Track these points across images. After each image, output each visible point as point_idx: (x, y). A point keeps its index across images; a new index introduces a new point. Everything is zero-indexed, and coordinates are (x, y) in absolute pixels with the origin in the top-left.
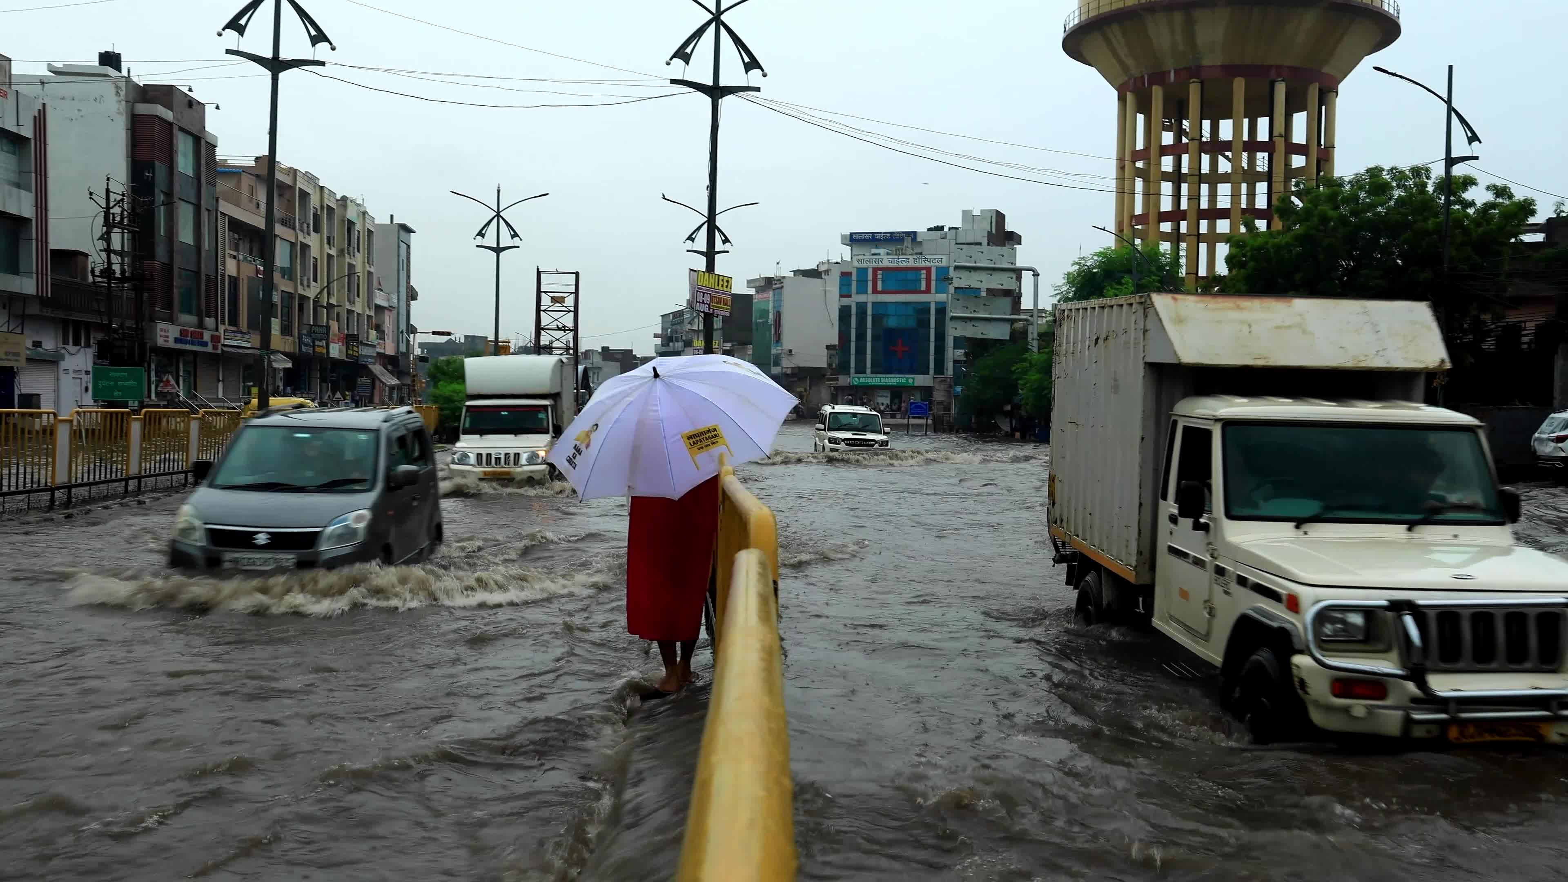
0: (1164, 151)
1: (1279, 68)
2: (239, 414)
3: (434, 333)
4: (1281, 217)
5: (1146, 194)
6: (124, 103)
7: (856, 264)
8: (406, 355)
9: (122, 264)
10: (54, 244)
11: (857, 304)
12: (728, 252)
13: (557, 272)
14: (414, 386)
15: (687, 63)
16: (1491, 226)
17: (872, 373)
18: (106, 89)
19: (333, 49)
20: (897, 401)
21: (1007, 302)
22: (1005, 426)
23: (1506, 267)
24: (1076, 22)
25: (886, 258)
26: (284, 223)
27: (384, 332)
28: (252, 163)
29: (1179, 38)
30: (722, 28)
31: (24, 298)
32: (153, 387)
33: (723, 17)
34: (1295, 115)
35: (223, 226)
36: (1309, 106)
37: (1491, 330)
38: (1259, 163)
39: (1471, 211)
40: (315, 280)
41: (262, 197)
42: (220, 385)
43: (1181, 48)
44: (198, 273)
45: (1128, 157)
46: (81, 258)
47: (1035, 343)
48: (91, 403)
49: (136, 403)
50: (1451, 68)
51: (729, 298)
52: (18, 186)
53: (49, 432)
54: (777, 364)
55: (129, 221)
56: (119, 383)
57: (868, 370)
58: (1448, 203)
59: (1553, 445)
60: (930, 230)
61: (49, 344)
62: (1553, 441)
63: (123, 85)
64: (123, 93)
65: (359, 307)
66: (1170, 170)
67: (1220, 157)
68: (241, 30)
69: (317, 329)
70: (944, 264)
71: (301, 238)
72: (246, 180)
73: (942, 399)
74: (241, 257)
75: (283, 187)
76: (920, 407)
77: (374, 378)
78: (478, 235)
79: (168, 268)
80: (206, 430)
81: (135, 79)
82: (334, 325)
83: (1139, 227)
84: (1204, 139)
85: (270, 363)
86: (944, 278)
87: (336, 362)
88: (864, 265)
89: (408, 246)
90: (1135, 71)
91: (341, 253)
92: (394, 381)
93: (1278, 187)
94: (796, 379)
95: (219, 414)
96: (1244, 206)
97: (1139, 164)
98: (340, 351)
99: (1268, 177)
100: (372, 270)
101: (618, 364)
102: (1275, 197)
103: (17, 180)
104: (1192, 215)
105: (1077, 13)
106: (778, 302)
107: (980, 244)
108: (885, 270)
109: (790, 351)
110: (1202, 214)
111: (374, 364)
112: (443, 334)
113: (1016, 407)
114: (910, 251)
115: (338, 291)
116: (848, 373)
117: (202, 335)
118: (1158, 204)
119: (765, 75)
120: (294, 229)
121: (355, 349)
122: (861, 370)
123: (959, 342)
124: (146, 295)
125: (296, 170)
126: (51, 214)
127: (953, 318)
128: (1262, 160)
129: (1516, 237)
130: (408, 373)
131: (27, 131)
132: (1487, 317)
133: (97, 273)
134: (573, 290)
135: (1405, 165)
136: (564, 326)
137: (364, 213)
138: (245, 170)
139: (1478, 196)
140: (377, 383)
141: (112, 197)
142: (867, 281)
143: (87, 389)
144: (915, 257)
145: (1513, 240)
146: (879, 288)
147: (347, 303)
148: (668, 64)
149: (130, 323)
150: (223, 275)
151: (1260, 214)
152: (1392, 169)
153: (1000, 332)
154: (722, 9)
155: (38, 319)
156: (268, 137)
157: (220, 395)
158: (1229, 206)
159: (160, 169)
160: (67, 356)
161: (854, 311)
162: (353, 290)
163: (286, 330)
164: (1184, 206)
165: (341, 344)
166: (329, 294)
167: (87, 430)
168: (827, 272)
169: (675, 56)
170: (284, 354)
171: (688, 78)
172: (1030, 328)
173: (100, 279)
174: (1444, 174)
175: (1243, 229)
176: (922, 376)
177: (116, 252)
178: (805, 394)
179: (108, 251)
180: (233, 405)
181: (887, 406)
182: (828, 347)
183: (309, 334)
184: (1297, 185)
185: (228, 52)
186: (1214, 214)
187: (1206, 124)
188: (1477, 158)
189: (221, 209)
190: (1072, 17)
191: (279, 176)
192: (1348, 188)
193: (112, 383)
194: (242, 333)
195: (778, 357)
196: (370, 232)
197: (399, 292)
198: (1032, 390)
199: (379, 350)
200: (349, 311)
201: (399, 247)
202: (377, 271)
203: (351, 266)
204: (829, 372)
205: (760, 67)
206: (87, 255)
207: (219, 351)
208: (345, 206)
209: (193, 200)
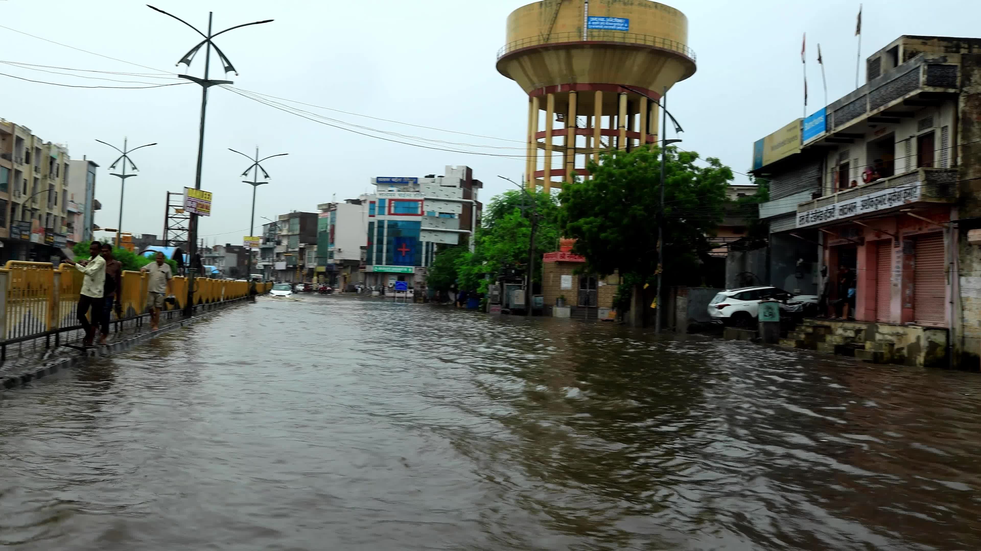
0: (557, 133)
1: (623, 86)
7: (379, 196)
11: (379, 221)
13: (177, 194)
15: (188, 65)
16: (708, 183)
17: (386, 264)
20: (400, 282)
21: (457, 221)
24: (504, 53)
25: (397, 193)
26: (4, 157)
27: (73, 228)
29: (563, 66)
30: (211, 45)
33: (212, 40)
34: (634, 115)
36: (642, 110)
39: (696, 173)
40: (25, 193)
43: (565, 72)
45: (534, 136)
47: (472, 247)
54: (331, 257)
57: (384, 262)
59: (717, 310)
60: (426, 177)
62: (716, 308)
65: (56, 211)
69: (23, 224)
71: (16, 166)
73: (419, 281)
75: (6, 135)
82: (36, 223)
83: (538, 178)
87: (37, 246)
88: (384, 197)
89: (94, 175)
90: (538, 85)
91: (45, 177)
94: (343, 267)
97: (540, 140)
98: (40, 239)
101: (235, 255)
104: (569, 173)
105: (504, 49)
106: (333, 220)
107: (455, 187)
108: (396, 200)
109: (340, 249)
111: (65, 248)
114: (412, 190)
115: (41, 201)
116: (371, 264)
118: (550, 165)
119: (237, 75)
120: (10, 160)
121: (51, 238)
122: (379, 262)
123: (427, 245)
125: (15, 125)
127: (424, 230)
136: (183, 228)
137: (63, 153)
139: (701, 164)
142: (385, 207)
144: (415, 193)
146: (392, 212)
147: (47, 209)
148: (177, 66)
153: (453, 240)
154: (212, 35)
161: (376, 225)
162: (51, 200)
163: (2, 224)
165: (40, 234)
166: (33, 202)
168: (364, 201)
169: (181, 61)
171: (189, 74)
172: (470, 238)
176: (415, 267)
178: (347, 276)
181: (394, 285)
182: (361, 248)
183: (18, 227)
188: (680, 141)
190: (501, 50)
191: (2, 127)
195: (332, 253)
196: (66, 165)
197: (86, 203)
198: (464, 276)
199: (68, 239)
200: (48, 214)
201: (87, 175)
202: (70, 189)
203: (51, 186)
204: (361, 263)
205: (234, 70)
208: (49, 148)
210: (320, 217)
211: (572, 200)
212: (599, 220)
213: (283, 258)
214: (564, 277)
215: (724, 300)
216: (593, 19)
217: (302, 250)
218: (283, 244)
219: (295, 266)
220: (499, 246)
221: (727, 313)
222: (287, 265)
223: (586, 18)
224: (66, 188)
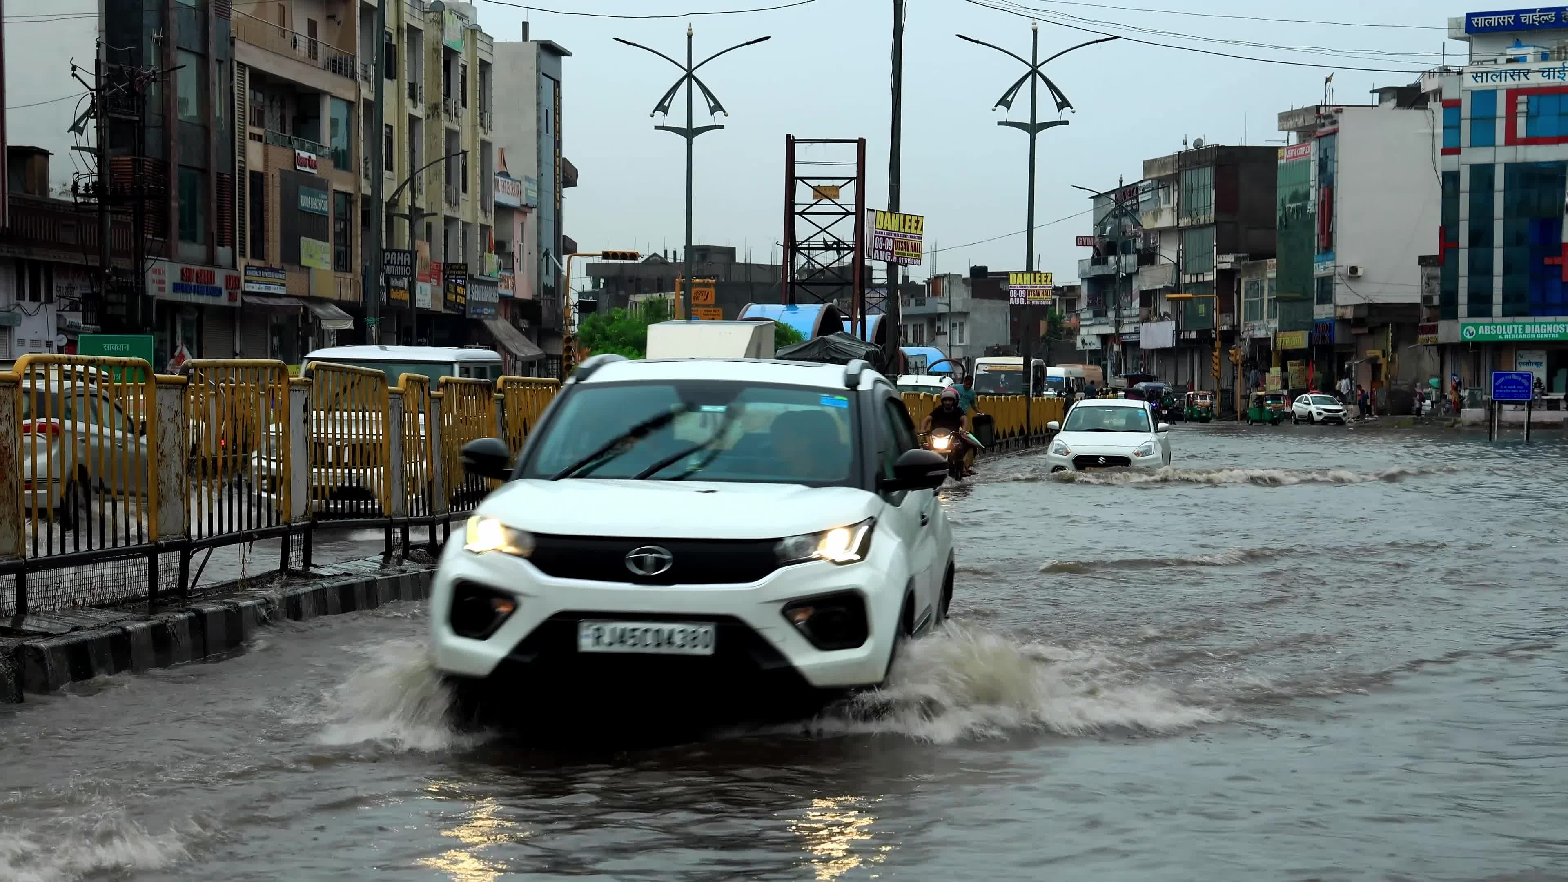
3: (607, 253)
7: (1475, 80)
8: (555, 296)
11: (1475, 166)
12: (1067, 123)
13: (825, 141)
14: (569, 358)
17: (1505, 315)
20: (1562, 373)
25: (1537, 66)
26: (337, 67)
27: (512, 255)
35: (241, 85)
40: (390, 168)
41: (301, 28)
44: (205, 171)
46: (41, 159)
54: (1326, 296)
57: (1497, 309)
65: (466, 211)
69: (394, 258)
71: (364, 93)
74: (268, 137)
78: (656, 109)
79: (163, 166)
82: (424, 249)
87: (427, 317)
88: (1489, 84)
89: (557, 84)
91: (434, 111)
94: (1365, 331)
98: (434, 296)
100: (490, 138)
106: (1328, 167)
108: (1529, 92)
109: (1354, 270)
111: (494, 318)
115: (430, 184)
116: (1454, 316)
117: (212, 276)
120: (353, 76)
121: (460, 290)
122: (1480, 309)
133: (81, 190)
134: (853, 172)
136: (838, 242)
137: (475, 30)
142: (1494, 118)
146: (1521, 132)
147: (445, 205)
150: (242, 171)
160: (24, 319)
161: (1466, 182)
162: (455, 180)
163: (342, 262)
165: (434, 281)
166: (413, 192)
170: (340, 304)
178: (1381, 361)
182: (1421, 260)
183: (380, 267)
189: (239, 57)
194: (272, 270)
195: (1326, 285)
196: (485, 66)
197: (540, 175)
199: (502, 291)
200: (449, 220)
201: (539, 87)
202: (498, 137)
203: (452, 135)
204: (1425, 313)
206: (45, 154)
207: (238, 304)
208: (440, 22)
209: (197, 48)
210: (1281, 162)
213: (1164, 308)
217: (1227, 278)
218: (1164, 261)
219: (1204, 334)
222: (1178, 333)
224: (487, 138)
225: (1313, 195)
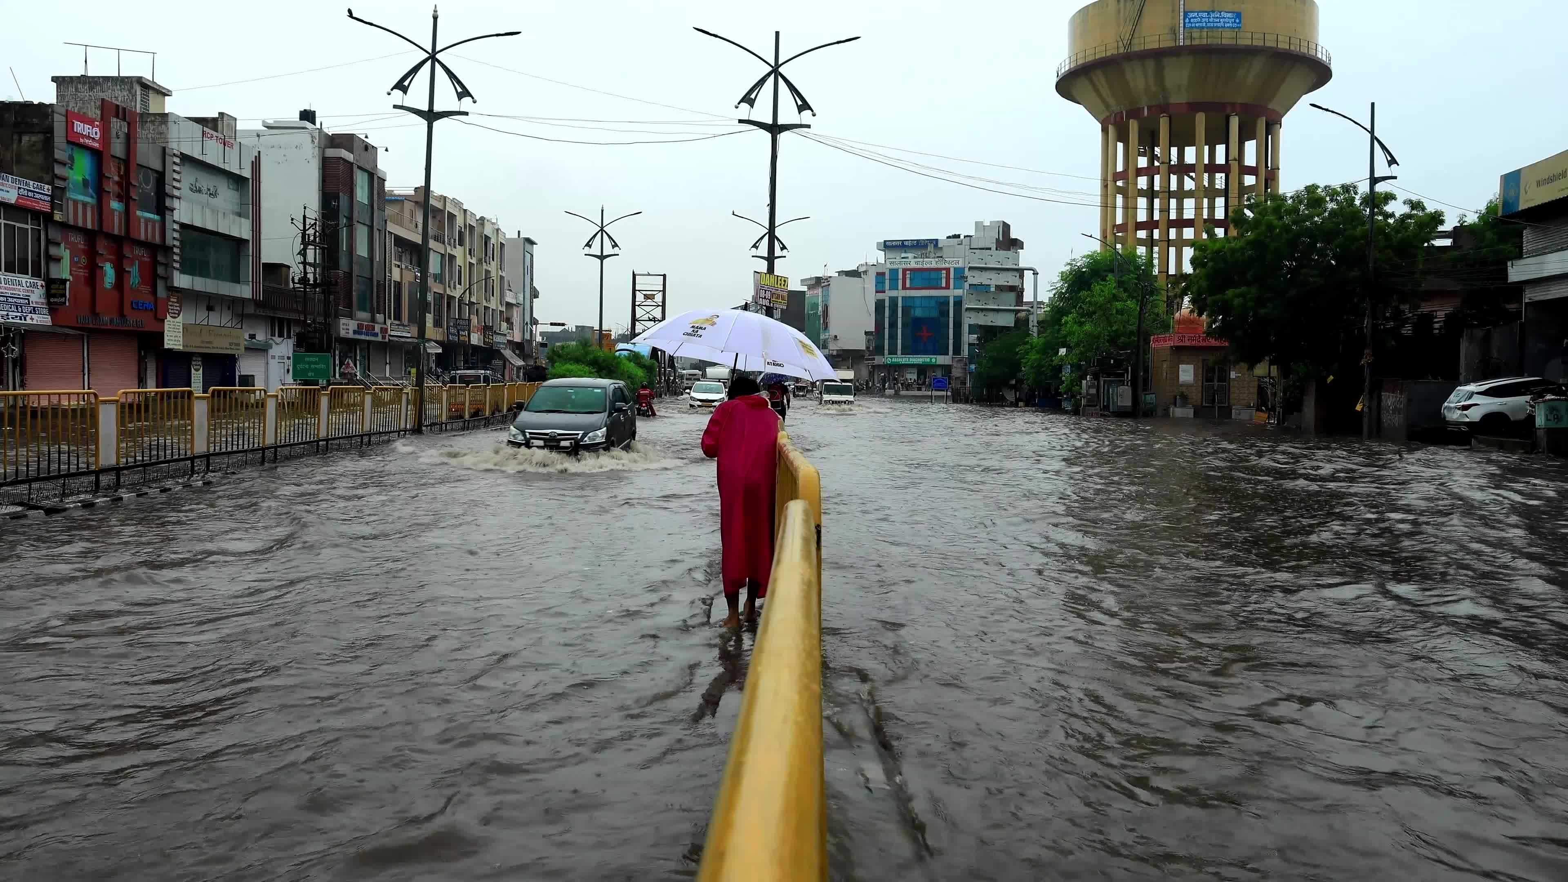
0: (1139, 172)
1: (1233, 105)
2: (402, 390)
3: (552, 324)
4: (1236, 226)
5: (1126, 208)
6: (317, 149)
7: (889, 266)
8: (530, 341)
9: (315, 274)
10: (264, 260)
11: (890, 298)
12: (785, 257)
13: (649, 275)
15: (752, 106)
16: (1408, 233)
17: (902, 354)
18: (303, 138)
19: (475, 102)
20: (922, 377)
21: (1012, 296)
22: (1010, 396)
23: (1421, 267)
24: (1067, 69)
25: (913, 261)
26: (437, 239)
27: (513, 323)
28: (413, 193)
29: (1151, 82)
30: (780, 79)
31: (243, 301)
32: (337, 368)
33: (781, 70)
34: (1246, 143)
35: (390, 242)
36: (1258, 135)
37: (1408, 318)
38: (1217, 182)
39: (1391, 221)
40: (460, 284)
41: (420, 220)
42: (388, 367)
43: (1153, 89)
44: (371, 279)
45: (1110, 178)
46: (284, 269)
47: (1035, 329)
48: (292, 381)
49: (325, 382)
50: (1373, 104)
51: (785, 294)
52: (240, 215)
53: (261, 405)
54: (825, 346)
55: (320, 239)
56: (313, 366)
57: (899, 352)
58: (1372, 214)
59: (1459, 412)
60: (949, 237)
61: (261, 337)
62: (1459, 409)
63: (317, 135)
64: (316, 141)
65: (493, 304)
66: (1145, 188)
67: (1186, 177)
68: (405, 90)
69: (462, 322)
70: (960, 265)
71: (449, 250)
72: (408, 206)
73: (958, 375)
74: (403, 267)
75: (437, 212)
76: (939, 381)
77: (505, 360)
78: (586, 246)
79: (349, 276)
80: (377, 403)
81: (326, 130)
82: (474, 320)
83: (1120, 234)
84: (1172, 163)
85: (425, 348)
86: (960, 276)
87: (476, 348)
88: (896, 267)
89: (532, 256)
90: (1115, 108)
91: (480, 261)
92: (520, 363)
93: (1234, 202)
94: (843, 359)
95: (387, 389)
96: (1205, 216)
97: (1120, 183)
98: (479, 339)
99: (1225, 193)
100: (504, 274)
102: (1230, 209)
103: (238, 210)
104: (1163, 225)
105: (1067, 62)
106: (826, 297)
107: (990, 249)
108: (913, 270)
109: (836, 337)
110: (1171, 224)
111: (505, 349)
112: (559, 324)
113: (1020, 381)
114: (932, 255)
115: (478, 292)
116: (881, 354)
117: (373, 328)
118: (1135, 215)
119: (814, 115)
120: (444, 243)
121: (491, 337)
122: (893, 352)
123: (973, 329)
124: (332, 297)
125: (445, 197)
126: (262, 237)
127: (967, 309)
128: (1220, 180)
129: (1428, 242)
130: (531, 357)
131: (247, 173)
132: (1405, 307)
133: (296, 281)
134: (661, 288)
135: (1336, 183)
136: (654, 318)
137: (498, 230)
138: (407, 198)
139: (1397, 208)
140: (507, 363)
141: (308, 221)
142: (898, 279)
143: (288, 371)
144: (937, 260)
145: (1426, 245)
146: (908, 285)
147: (484, 301)
148: (737, 107)
149: (320, 319)
150: (390, 281)
151: (1219, 223)
152: (1325, 187)
153: (1007, 321)
154: (780, 63)
155: (254, 317)
156: (424, 171)
157: (388, 375)
158: (1193, 217)
159: (343, 199)
160: (274, 345)
161: (887, 304)
162: (488, 290)
163: (437, 323)
164: (1156, 217)
165: (479, 333)
166: (470, 294)
167: (288, 403)
168: (865, 272)
169: (742, 101)
170: (436, 342)
171: (753, 118)
172: (1031, 318)
173: (298, 285)
174: (1368, 190)
175: (1205, 236)
176: (943, 357)
177: (310, 264)
179: (305, 263)
180: (397, 382)
181: (914, 381)
182: (866, 333)
183: (455, 326)
184: (1249, 199)
185: (395, 107)
186: (1181, 223)
187: (1174, 151)
188: (1395, 178)
189: (388, 229)
190: (1063, 65)
191: (432, 202)
192: (1290, 202)
193: (307, 366)
194: (404, 325)
195: (826, 341)
196: (502, 245)
197: (524, 292)
198: (1032, 367)
199: (509, 338)
200: (486, 308)
201: (524, 256)
202: (507, 275)
203: (488, 272)
204: (867, 353)
205: (810, 108)
206: (289, 267)
207: (387, 340)
208: (483, 225)
209: (368, 223)
210: (806, 296)
211: (1210, 264)
212: (1253, 291)
214: (1182, 367)
215: (1470, 398)
216: (1191, 15)
220: (1088, 327)
221: (1474, 415)
223: (1182, 14)
225: (820, 308)
